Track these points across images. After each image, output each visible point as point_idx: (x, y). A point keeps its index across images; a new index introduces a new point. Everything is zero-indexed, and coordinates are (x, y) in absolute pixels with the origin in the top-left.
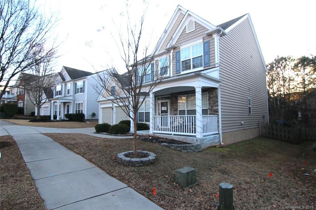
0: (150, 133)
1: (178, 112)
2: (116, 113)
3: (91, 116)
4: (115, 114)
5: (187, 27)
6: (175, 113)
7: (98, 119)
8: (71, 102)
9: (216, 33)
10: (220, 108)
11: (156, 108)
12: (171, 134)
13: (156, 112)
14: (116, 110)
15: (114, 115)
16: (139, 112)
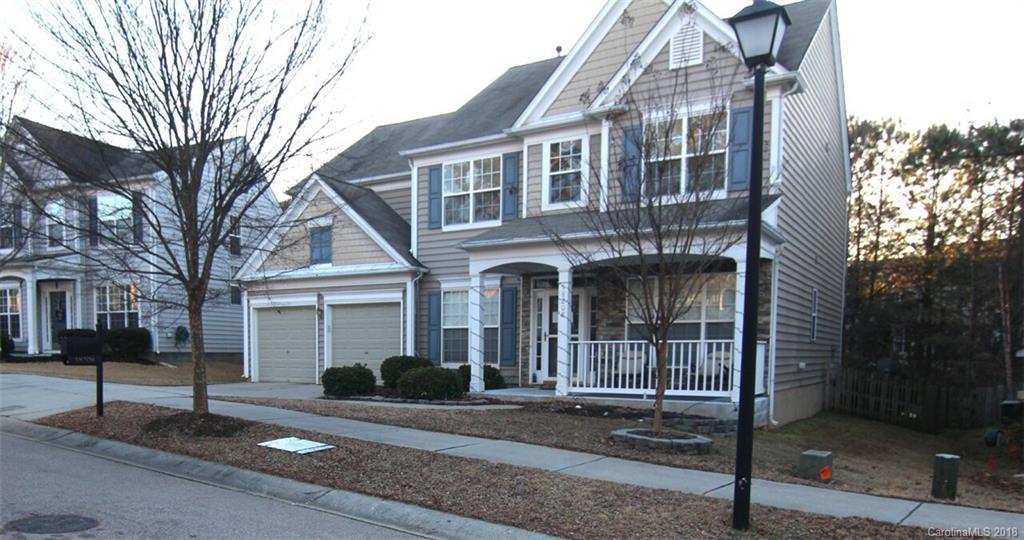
0: (558, 394)
1: (624, 331)
2: (333, 328)
3: (173, 340)
4: (330, 334)
5: (671, 44)
6: (613, 333)
7: (242, 354)
8: (74, 280)
9: (780, 87)
10: (773, 319)
11: (529, 316)
12: (641, 396)
13: (529, 330)
14: (334, 318)
15: (327, 338)
16: (443, 327)
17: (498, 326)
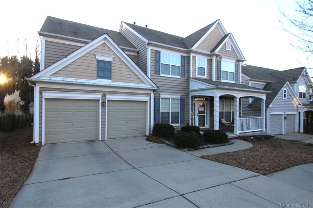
5: (226, 44)
16: (161, 111)
17: (179, 111)
